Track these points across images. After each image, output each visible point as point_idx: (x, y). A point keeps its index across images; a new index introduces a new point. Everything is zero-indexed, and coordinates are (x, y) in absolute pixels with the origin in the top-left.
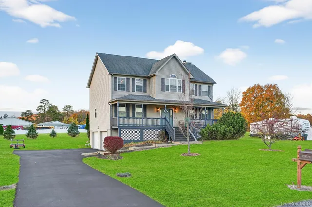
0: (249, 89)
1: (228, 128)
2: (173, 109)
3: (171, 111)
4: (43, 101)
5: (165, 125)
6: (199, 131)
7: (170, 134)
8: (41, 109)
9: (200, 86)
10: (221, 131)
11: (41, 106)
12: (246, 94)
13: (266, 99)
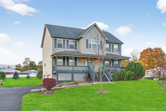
0: (144, 51)
1: (131, 73)
2: (95, 60)
3: (93, 61)
4: (26, 59)
5: (89, 71)
6: (112, 74)
7: (91, 76)
8: (25, 63)
9: (113, 45)
10: (126, 75)
11: (25, 62)
12: (142, 54)
13: (155, 56)
